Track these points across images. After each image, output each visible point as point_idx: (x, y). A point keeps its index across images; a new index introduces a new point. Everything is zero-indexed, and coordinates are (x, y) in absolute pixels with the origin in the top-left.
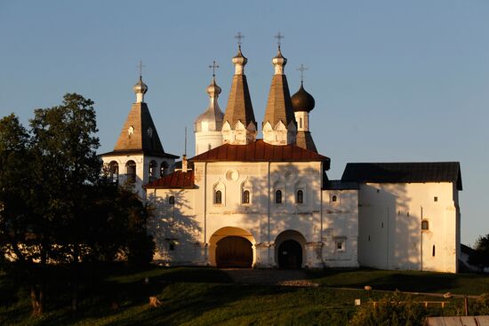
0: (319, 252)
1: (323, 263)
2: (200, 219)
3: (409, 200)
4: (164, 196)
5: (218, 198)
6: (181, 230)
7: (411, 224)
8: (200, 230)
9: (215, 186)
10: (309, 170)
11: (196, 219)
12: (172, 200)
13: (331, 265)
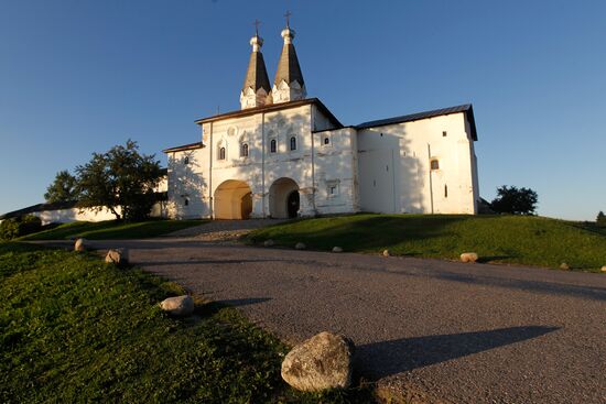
0: (311, 198)
1: (315, 211)
2: (206, 176)
3: (409, 141)
4: (180, 158)
5: (222, 154)
6: (191, 187)
7: (414, 167)
8: (206, 186)
9: (220, 143)
10: (297, 117)
11: (204, 176)
12: (186, 161)
13: (324, 211)
